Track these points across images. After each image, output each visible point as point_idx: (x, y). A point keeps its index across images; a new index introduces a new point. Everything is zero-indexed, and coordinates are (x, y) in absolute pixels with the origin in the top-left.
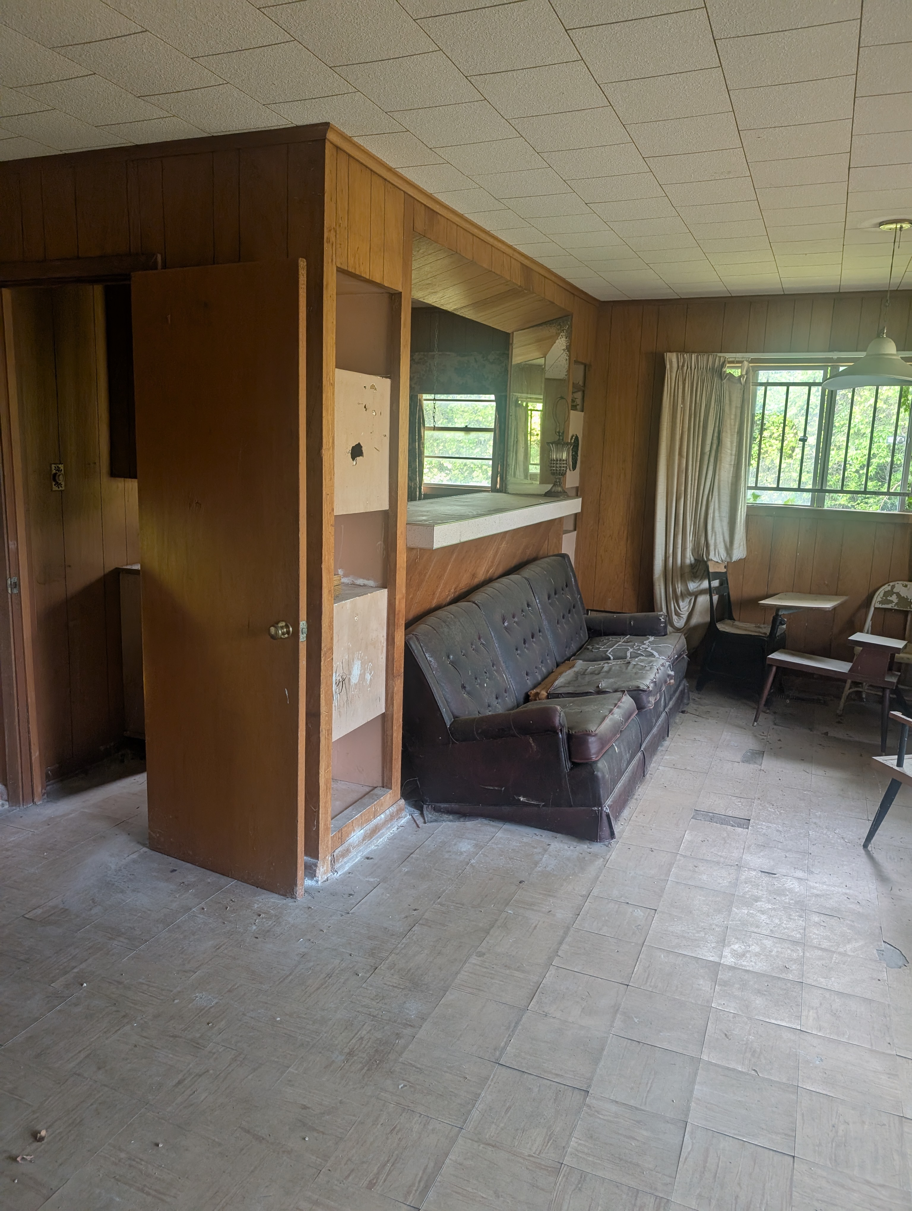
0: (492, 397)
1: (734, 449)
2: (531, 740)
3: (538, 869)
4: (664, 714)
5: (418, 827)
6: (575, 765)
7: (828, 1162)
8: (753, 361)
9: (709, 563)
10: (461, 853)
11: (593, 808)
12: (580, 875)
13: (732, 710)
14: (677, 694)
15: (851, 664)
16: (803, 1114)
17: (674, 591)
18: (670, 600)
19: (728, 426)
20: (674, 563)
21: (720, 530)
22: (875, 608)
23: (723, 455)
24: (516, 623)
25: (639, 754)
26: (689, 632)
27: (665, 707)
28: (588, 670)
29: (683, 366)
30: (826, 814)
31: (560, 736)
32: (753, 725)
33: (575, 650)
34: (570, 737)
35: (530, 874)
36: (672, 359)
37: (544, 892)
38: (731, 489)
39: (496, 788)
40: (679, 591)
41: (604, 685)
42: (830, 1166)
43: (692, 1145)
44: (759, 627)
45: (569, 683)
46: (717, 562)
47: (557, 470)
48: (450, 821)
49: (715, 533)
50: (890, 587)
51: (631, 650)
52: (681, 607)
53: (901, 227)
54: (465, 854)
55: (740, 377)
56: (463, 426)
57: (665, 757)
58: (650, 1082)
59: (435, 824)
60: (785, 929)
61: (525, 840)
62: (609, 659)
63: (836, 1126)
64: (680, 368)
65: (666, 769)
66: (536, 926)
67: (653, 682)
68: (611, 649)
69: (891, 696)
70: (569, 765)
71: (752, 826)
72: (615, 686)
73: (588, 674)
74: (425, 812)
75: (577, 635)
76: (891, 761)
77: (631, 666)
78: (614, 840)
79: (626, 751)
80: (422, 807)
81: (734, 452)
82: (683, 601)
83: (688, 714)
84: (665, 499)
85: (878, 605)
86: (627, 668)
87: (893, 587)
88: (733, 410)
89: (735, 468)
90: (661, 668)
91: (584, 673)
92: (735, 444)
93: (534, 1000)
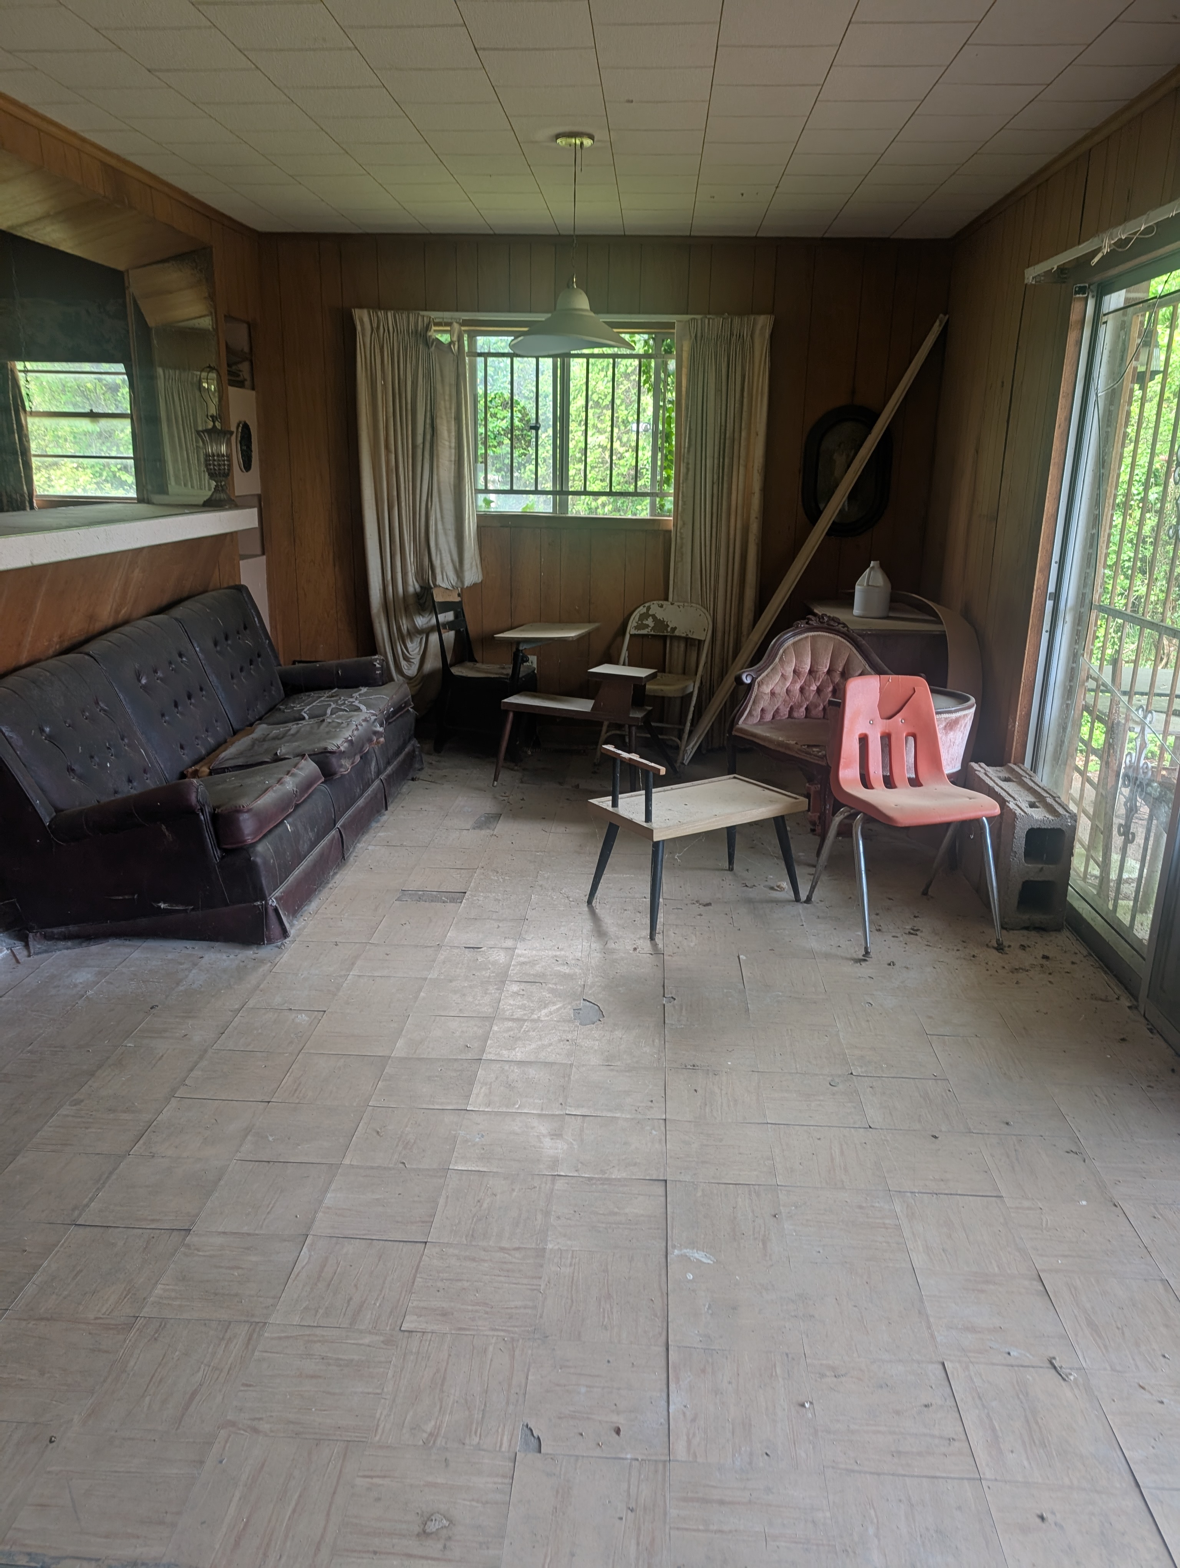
0: (120, 367)
1: (453, 440)
2: (163, 827)
3: (181, 988)
4: (377, 783)
5: (18, 961)
6: (227, 852)
7: (464, 1239)
8: (465, 323)
9: (435, 592)
10: (75, 986)
11: (256, 904)
12: (236, 987)
13: (475, 771)
14: (401, 757)
15: (593, 701)
16: (447, 1197)
17: (399, 629)
18: (395, 641)
19: (443, 410)
20: (395, 594)
21: (446, 547)
22: (631, 635)
23: (440, 448)
24: (161, 679)
25: (333, 832)
26: (422, 681)
27: (379, 773)
28: (271, 735)
29: (378, 327)
30: (555, 874)
31: (202, 817)
32: (493, 786)
33: (263, 713)
34: (215, 817)
35: (167, 997)
36: (363, 318)
37: (182, 1014)
38: (455, 493)
39: (127, 897)
40: (404, 629)
41: (284, 751)
42: (465, 1242)
43: (309, 1258)
44: (504, 668)
45: (241, 754)
46: (447, 589)
47: (215, 469)
48: (67, 948)
49: (440, 551)
50: (645, 609)
51: (333, 706)
52: (410, 650)
53: (582, 144)
54: (81, 986)
55: (450, 343)
56: (87, 410)
57: (379, 834)
58: (273, 1202)
59: (45, 955)
60: (476, 1005)
61: (170, 956)
62: (304, 718)
63: (481, 1201)
64: (375, 330)
65: (378, 848)
66: (162, 1056)
67: (347, 740)
68: (308, 707)
69: (638, 735)
70: (218, 854)
71: (467, 899)
72: (299, 751)
73: (269, 740)
74: (31, 943)
75: (266, 693)
76: (605, 802)
77: (325, 724)
78: (288, 939)
79: (306, 829)
80: (27, 937)
81: (453, 445)
82: (412, 641)
83: (420, 781)
84: (374, 508)
85: (633, 632)
86: (319, 727)
87: (649, 608)
88: (447, 389)
89: (457, 465)
90: (363, 723)
91: (264, 739)
92: (453, 434)
93: (141, 1142)
